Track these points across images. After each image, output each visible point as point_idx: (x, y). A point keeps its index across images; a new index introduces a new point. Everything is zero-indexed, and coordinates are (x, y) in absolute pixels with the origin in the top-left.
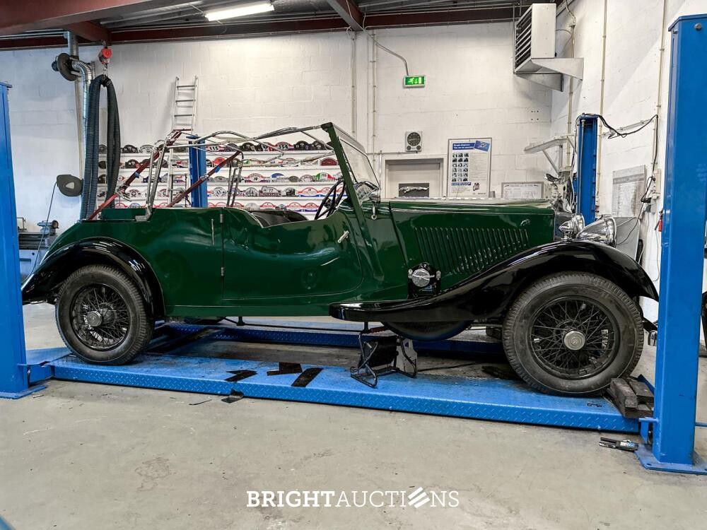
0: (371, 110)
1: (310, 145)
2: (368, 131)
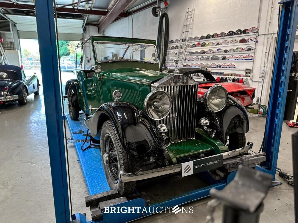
0: (270, 7)
1: (235, 33)
2: (267, 20)
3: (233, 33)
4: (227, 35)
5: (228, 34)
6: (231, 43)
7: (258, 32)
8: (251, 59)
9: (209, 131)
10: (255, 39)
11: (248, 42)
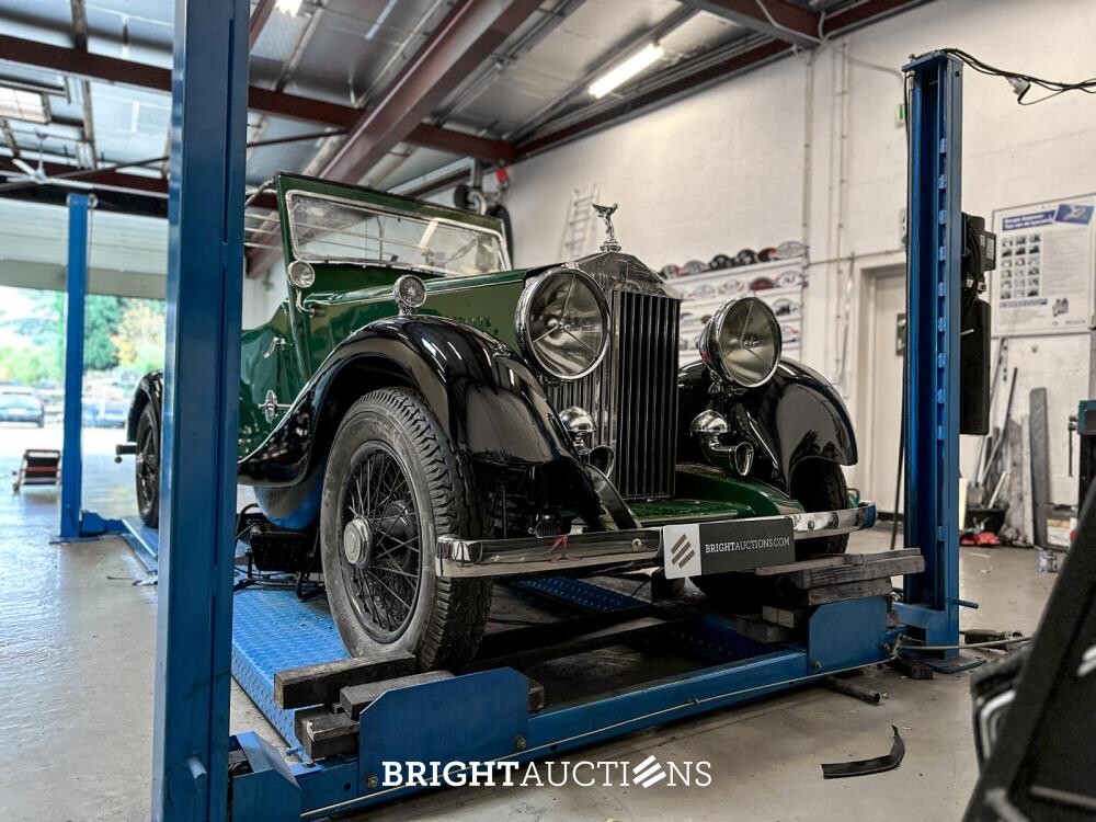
0: (837, 180)
1: (733, 260)
2: (830, 219)
3: (729, 264)
4: (707, 268)
5: (710, 264)
6: (721, 292)
7: (806, 255)
8: (794, 341)
9: (732, 454)
10: (801, 276)
11: (778, 287)
